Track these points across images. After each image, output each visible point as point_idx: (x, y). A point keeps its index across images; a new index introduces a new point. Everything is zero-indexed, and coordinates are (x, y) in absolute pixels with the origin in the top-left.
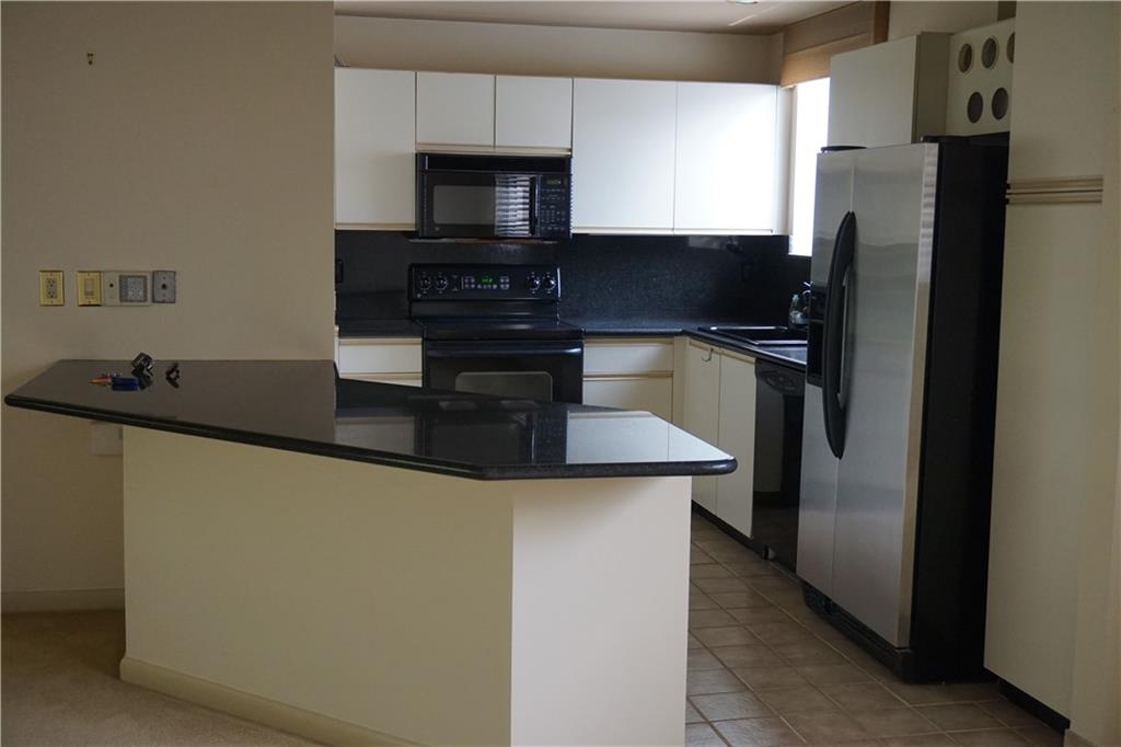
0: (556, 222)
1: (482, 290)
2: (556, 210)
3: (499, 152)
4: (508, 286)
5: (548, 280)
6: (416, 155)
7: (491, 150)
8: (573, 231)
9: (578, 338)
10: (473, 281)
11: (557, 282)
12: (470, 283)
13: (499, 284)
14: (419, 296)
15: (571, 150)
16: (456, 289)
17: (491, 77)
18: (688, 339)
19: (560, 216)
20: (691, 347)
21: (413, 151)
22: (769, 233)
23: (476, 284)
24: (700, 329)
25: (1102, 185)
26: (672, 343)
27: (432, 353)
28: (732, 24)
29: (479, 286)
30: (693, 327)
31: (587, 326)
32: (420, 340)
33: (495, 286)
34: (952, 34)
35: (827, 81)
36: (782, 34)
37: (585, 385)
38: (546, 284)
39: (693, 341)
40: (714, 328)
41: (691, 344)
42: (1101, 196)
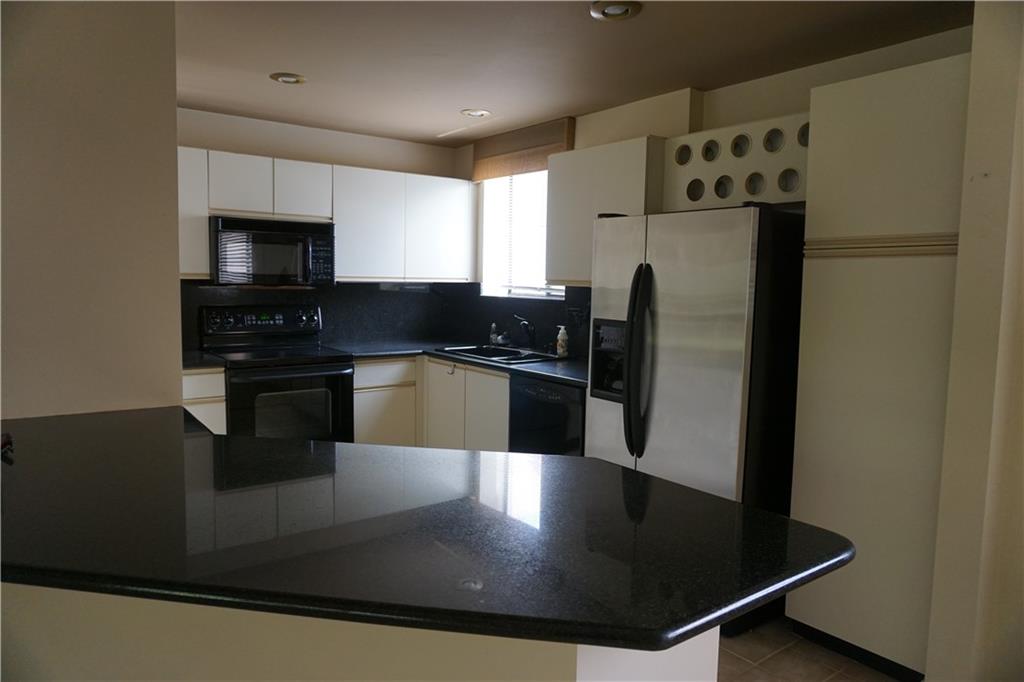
0: (324, 273)
1: (262, 325)
2: (324, 263)
3: (277, 218)
4: (281, 322)
5: (313, 316)
6: (210, 218)
7: (271, 216)
8: (336, 280)
9: (349, 360)
10: (254, 318)
11: (319, 318)
12: (252, 320)
13: (275, 320)
14: (210, 331)
15: (331, 219)
16: (241, 325)
17: (271, 159)
18: (426, 357)
19: (327, 268)
20: (431, 364)
21: (206, 214)
22: (465, 281)
23: (257, 320)
24: (436, 350)
25: (957, 240)
26: (414, 361)
27: (234, 380)
28: (441, 136)
29: (259, 322)
30: (430, 348)
31: (356, 351)
32: (223, 369)
33: (272, 322)
34: (666, 138)
35: (545, 173)
36: (472, 146)
37: (355, 396)
38: (311, 319)
39: (432, 359)
40: (447, 349)
41: (429, 361)
42: (957, 249)
